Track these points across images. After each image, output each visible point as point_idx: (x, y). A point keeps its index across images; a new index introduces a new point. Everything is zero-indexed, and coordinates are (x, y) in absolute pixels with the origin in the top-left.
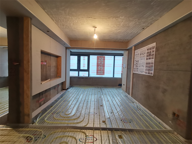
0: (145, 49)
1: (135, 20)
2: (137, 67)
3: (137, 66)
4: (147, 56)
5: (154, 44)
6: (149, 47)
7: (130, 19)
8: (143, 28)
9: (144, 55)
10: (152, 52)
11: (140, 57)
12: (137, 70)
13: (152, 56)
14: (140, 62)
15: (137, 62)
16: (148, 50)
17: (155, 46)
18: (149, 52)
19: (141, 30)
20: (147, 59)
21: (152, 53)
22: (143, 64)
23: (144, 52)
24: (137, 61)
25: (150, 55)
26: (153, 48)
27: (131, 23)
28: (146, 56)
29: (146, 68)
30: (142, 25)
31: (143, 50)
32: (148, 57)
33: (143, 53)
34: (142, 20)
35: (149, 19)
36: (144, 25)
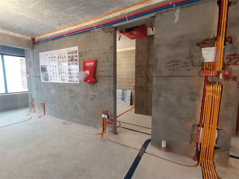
0: (65, 52)
1: (54, 10)
2: (55, 75)
3: (55, 72)
4: (69, 61)
5: (76, 48)
6: (70, 50)
7: (48, 5)
8: (61, 23)
9: (64, 59)
10: (74, 56)
11: (59, 61)
12: (55, 78)
13: (75, 61)
14: (60, 68)
15: (54, 68)
16: (68, 53)
17: (77, 51)
18: (70, 56)
19: (57, 25)
20: (69, 64)
21: (75, 58)
22: (64, 70)
23: (64, 56)
24: (54, 66)
25: (72, 60)
26: (76, 52)
27: (46, 11)
28: (67, 61)
29: (69, 75)
30: (60, 19)
31: (61, 52)
32: (71, 62)
33: (62, 56)
34: (62, 13)
35: (70, 15)
36: (62, 20)
